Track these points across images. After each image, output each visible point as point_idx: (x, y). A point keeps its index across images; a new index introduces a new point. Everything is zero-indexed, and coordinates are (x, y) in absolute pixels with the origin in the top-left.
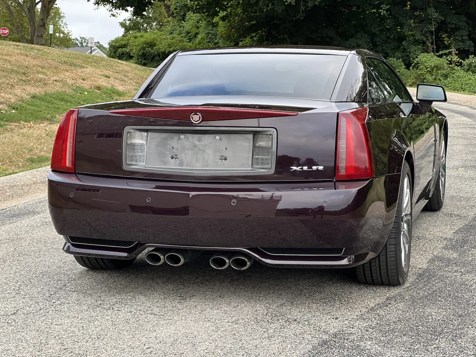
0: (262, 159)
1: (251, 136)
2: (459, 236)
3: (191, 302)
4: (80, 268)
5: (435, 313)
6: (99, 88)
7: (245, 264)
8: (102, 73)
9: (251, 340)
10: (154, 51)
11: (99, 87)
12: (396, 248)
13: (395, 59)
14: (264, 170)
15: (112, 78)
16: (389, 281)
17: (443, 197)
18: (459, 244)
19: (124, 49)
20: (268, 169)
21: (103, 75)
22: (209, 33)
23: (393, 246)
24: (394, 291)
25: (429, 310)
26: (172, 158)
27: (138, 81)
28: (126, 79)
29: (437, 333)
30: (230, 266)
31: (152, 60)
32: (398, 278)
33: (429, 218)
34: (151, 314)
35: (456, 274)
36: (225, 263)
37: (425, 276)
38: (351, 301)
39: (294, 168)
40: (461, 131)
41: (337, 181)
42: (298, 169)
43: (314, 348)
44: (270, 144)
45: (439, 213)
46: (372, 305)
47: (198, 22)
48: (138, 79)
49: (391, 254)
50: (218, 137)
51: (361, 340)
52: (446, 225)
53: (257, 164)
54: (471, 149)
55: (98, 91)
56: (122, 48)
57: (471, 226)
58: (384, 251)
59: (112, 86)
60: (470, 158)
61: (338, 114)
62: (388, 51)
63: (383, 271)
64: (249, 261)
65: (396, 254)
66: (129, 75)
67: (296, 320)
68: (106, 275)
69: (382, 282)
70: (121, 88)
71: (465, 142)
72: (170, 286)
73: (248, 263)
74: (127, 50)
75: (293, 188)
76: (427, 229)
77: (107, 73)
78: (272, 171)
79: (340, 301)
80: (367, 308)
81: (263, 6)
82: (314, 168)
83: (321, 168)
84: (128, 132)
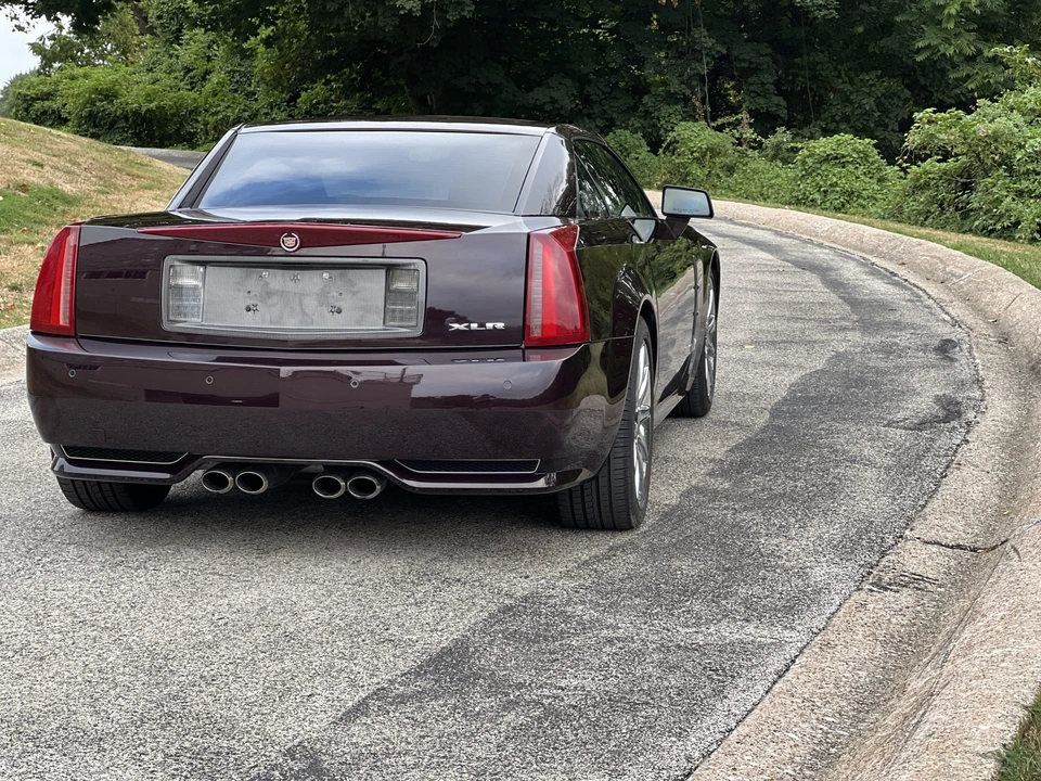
0: (402, 311)
1: (382, 274)
2: (737, 457)
3: (281, 557)
4: (72, 509)
5: (686, 567)
6: (24, 187)
7: (372, 488)
8: (26, 157)
9: (387, 607)
10: (113, 108)
11: (24, 185)
12: (625, 462)
13: (628, 133)
14: (404, 330)
15: (47, 168)
16: (613, 522)
17: (712, 392)
18: (734, 468)
19: (47, 103)
20: (412, 328)
21: (28, 161)
22: (234, 72)
23: (621, 460)
24: (622, 538)
25: (678, 563)
26: (248, 309)
27: (101, 174)
28: (75, 168)
29: (687, 592)
30: (347, 493)
31: (109, 129)
32: (629, 515)
33: (686, 429)
34: (214, 574)
35: (725, 512)
36: (338, 487)
37: (672, 516)
38: (550, 553)
39: (456, 326)
40: (753, 277)
41: (527, 348)
42: (462, 327)
43: (491, 616)
44: (415, 286)
45: (705, 421)
46: (585, 557)
47: (209, 47)
48: (101, 170)
49: (617, 475)
50: (326, 275)
51: (568, 603)
52: (715, 439)
53: (393, 320)
54: (770, 312)
55: (22, 194)
56: (43, 100)
57: (758, 440)
58: (606, 467)
59: (51, 184)
60: (765, 328)
61: (529, 236)
62: (615, 115)
63: (604, 504)
64: (380, 484)
65: (625, 473)
66: (81, 160)
67: (459, 580)
68: (119, 520)
69: (602, 522)
70: (68, 188)
71: (761, 298)
72: (238, 535)
73: (378, 487)
74: (55, 105)
75: (453, 360)
76: (682, 446)
77: (37, 156)
78: (419, 332)
79: (532, 553)
80: (576, 562)
81: (354, 16)
82: (490, 326)
83: (500, 325)
84: (171, 266)
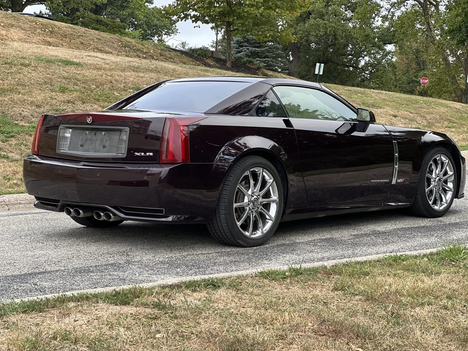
0: (121, 148)
1: (119, 133)
7: (110, 217)
12: (225, 216)
20: (123, 154)
23: (224, 215)
26: (81, 146)
41: (162, 164)
42: (138, 154)
44: (126, 137)
50: (103, 133)
53: (119, 151)
61: (166, 118)
78: (125, 156)
82: (148, 154)
83: (151, 154)
84: (61, 129)
